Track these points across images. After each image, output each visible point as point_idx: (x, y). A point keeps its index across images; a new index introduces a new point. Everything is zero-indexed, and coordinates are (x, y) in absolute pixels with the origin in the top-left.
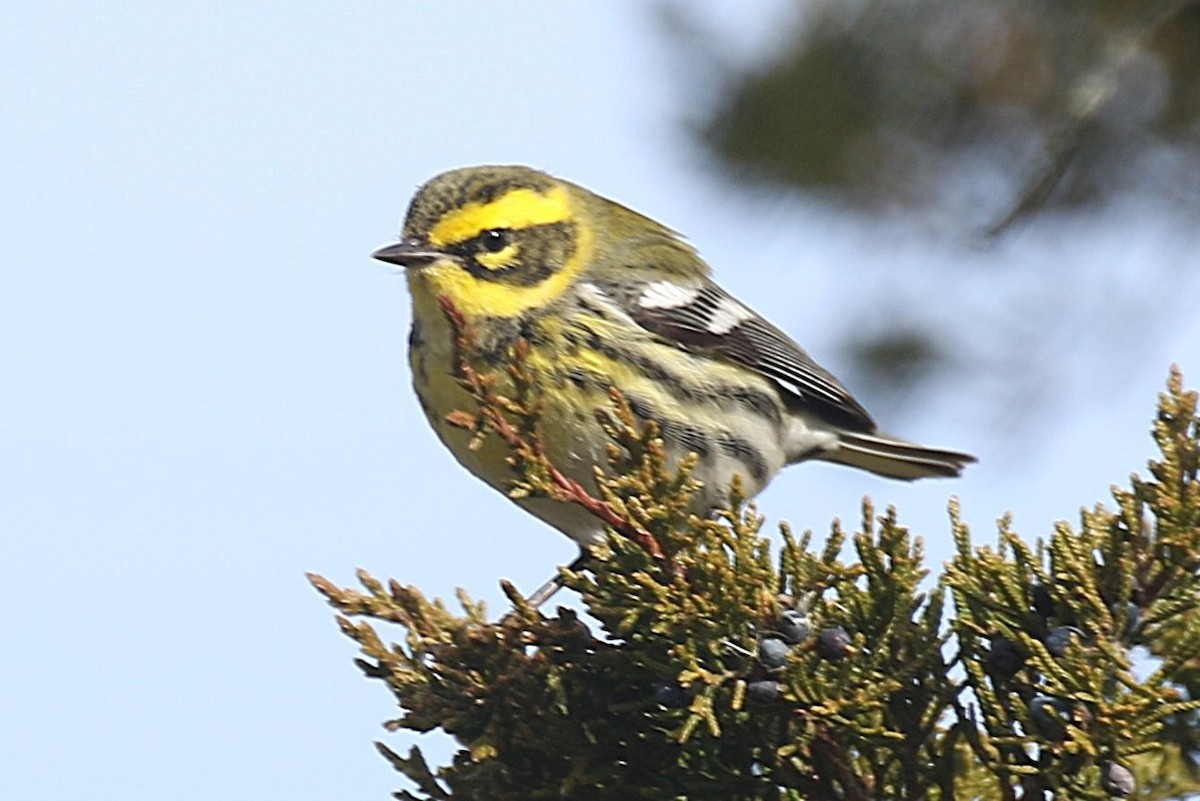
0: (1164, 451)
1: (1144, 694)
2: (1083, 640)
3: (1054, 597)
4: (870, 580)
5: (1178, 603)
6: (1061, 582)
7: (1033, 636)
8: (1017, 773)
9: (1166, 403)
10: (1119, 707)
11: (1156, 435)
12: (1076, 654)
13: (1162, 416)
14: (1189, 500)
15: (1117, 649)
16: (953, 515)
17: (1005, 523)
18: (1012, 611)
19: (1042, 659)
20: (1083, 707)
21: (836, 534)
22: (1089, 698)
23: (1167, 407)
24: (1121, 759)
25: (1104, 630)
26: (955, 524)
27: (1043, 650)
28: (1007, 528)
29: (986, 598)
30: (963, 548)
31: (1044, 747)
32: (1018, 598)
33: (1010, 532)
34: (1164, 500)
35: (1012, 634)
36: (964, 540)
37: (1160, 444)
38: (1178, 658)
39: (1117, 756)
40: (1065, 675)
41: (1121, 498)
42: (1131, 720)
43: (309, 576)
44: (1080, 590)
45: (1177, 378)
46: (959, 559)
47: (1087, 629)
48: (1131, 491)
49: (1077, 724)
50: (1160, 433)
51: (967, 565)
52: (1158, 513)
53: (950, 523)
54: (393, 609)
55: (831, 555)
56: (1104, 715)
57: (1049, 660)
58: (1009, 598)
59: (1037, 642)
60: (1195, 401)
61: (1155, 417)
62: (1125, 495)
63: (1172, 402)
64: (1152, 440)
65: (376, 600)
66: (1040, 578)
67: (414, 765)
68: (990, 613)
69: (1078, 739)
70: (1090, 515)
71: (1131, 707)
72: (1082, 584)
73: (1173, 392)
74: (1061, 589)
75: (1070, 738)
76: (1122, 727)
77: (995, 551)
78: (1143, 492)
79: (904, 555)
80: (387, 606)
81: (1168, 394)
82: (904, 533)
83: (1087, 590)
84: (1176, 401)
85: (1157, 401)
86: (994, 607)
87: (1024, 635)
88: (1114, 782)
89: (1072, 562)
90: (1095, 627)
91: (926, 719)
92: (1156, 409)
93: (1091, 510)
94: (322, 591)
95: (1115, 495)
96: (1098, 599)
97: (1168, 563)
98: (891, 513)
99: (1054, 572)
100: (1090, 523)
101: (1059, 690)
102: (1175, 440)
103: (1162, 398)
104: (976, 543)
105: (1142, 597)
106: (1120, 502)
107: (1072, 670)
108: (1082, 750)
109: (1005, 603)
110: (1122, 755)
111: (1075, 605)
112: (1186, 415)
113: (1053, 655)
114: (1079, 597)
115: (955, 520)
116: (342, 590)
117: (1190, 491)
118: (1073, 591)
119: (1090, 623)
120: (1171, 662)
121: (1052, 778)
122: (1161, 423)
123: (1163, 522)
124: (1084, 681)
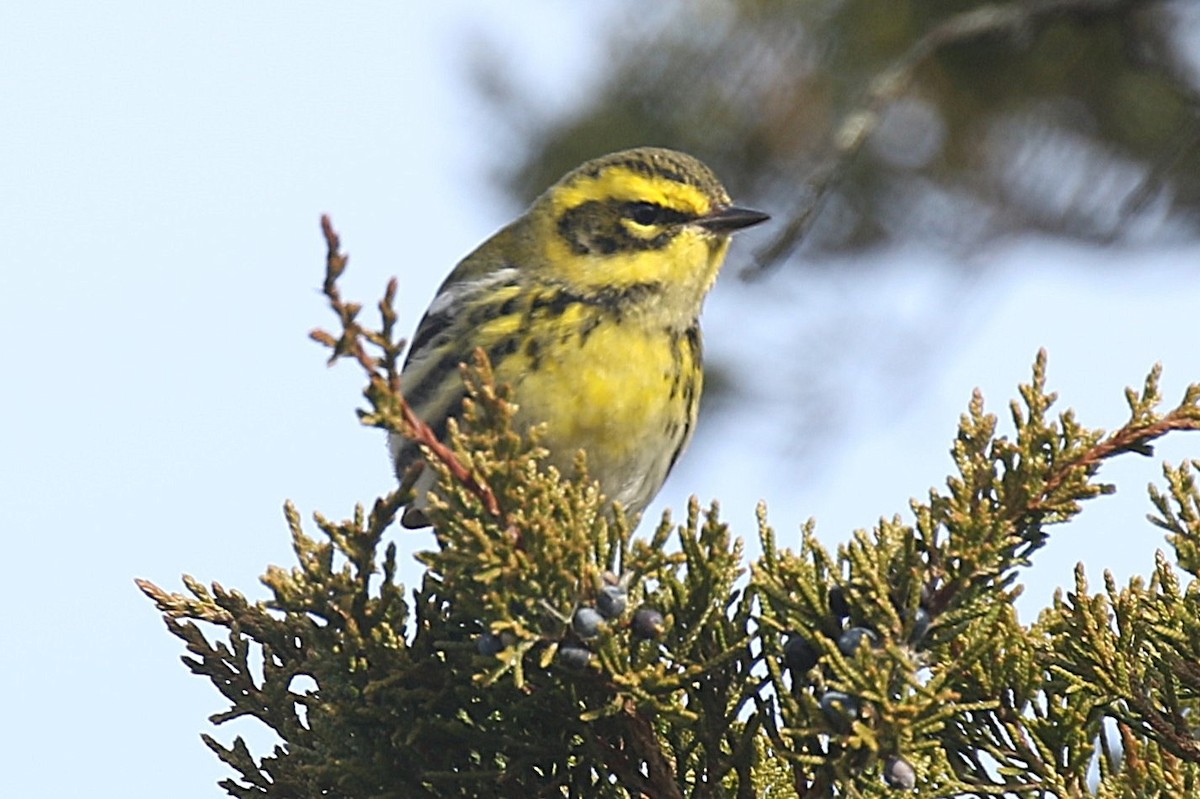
0: (960, 469)
1: (928, 696)
2: (874, 643)
3: (848, 600)
4: (689, 568)
5: (967, 611)
6: (855, 586)
7: (826, 635)
8: (807, 764)
9: (968, 424)
10: (902, 707)
11: (954, 453)
12: (865, 655)
13: (962, 435)
14: (979, 518)
15: (905, 653)
16: (759, 518)
17: (809, 527)
18: (808, 611)
19: (834, 658)
20: (869, 705)
21: (664, 523)
22: (875, 697)
23: (967, 428)
24: (904, 756)
25: (892, 633)
26: (761, 526)
27: (835, 650)
28: (810, 533)
29: (786, 598)
30: (768, 549)
31: (833, 740)
32: (815, 598)
33: (811, 537)
34: (956, 516)
35: (806, 632)
36: (768, 541)
37: (957, 462)
38: (964, 662)
39: (899, 751)
40: (854, 674)
41: (919, 511)
42: (915, 720)
43: (137, 581)
44: (873, 595)
45: (979, 401)
46: (764, 559)
47: (877, 632)
48: (928, 504)
49: (865, 721)
50: (959, 452)
51: (771, 566)
52: (950, 528)
53: (757, 526)
54: (217, 611)
55: (659, 542)
56: (888, 713)
57: (840, 659)
58: (806, 598)
59: (829, 642)
60: (995, 423)
61: (956, 436)
62: (922, 508)
63: (972, 424)
64: (950, 457)
65: (201, 603)
66: (838, 582)
67: (238, 755)
68: (790, 612)
69: (863, 735)
70: (888, 525)
71: (913, 708)
72: (875, 588)
73: (973, 413)
74: (855, 593)
75: (853, 734)
76: (903, 726)
77: (797, 554)
78: (938, 506)
79: (724, 549)
80: (212, 608)
81: (970, 416)
82: (724, 527)
83: (878, 595)
84: (976, 423)
85: (959, 421)
86: (793, 606)
87: (818, 634)
88: (897, 776)
89: (866, 567)
90: (886, 631)
91: (730, 708)
92: (957, 430)
93: (889, 521)
94: (149, 595)
95: (913, 507)
96: (889, 604)
97: (957, 574)
98: (714, 506)
99: (851, 577)
100: (887, 532)
101: (848, 688)
102: (973, 460)
103: (963, 419)
104: (780, 546)
105: (933, 604)
106: (917, 514)
107: (861, 670)
108: (864, 746)
109: (803, 603)
110: (905, 752)
111: (868, 609)
112: (984, 437)
113: (844, 654)
114: (873, 602)
115: (762, 522)
116: (169, 594)
117: (980, 509)
118: (866, 595)
119: (880, 626)
120: (958, 667)
121: (839, 770)
122: (959, 442)
123: (954, 536)
124: (871, 680)
